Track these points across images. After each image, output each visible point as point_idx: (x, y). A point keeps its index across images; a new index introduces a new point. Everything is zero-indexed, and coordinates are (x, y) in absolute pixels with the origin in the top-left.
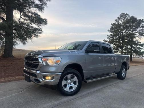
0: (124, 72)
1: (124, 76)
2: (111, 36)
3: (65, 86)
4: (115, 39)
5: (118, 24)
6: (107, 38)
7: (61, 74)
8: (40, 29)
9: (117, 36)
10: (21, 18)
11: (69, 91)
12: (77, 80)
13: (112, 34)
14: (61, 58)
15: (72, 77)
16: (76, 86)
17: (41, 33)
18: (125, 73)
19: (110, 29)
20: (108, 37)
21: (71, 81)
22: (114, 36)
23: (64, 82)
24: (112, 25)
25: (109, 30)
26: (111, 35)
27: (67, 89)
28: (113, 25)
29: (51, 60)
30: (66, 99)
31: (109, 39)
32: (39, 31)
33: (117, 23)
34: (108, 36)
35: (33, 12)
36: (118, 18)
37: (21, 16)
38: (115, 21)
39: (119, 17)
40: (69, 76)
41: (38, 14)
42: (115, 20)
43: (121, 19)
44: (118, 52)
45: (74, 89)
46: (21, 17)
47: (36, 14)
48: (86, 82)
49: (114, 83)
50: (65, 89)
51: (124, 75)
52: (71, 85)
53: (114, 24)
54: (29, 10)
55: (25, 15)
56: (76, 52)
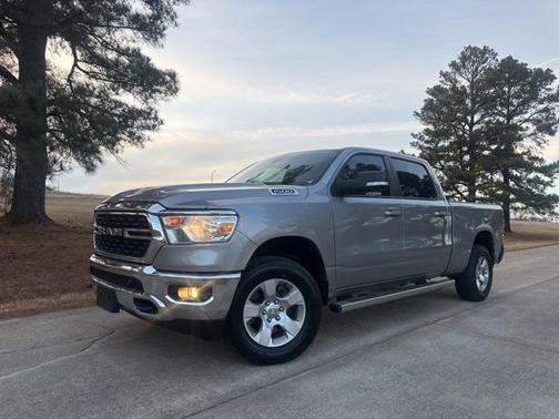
0: (484, 273)
1: (484, 287)
2: (426, 138)
3: (256, 324)
4: (444, 149)
5: (454, 88)
6: (413, 144)
7: (238, 275)
9: (452, 135)
10: (76, 70)
11: (271, 345)
12: (303, 303)
13: (431, 127)
14: (237, 215)
15: (282, 291)
16: (299, 324)
17: (154, 126)
18: (487, 276)
19: (424, 109)
20: (416, 140)
21: (278, 306)
22: (436, 135)
23: (250, 310)
24: (430, 92)
25: (417, 114)
26: (427, 132)
27: (263, 338)
28: (432, 95)
29: (199, 222)
30: (258, 375)
31: (421, 147)
32: (145, 119)
33: (448, 86)
34: (414, 136)
35: (124, 45)
36: (453, 64)
37: (76, 60)
38: (443, 79)
39: (458, 61)
40: (270, 286)
42: (441, 73)
43: (462, 70)
44: (453, 196)
45: (291, 338)
46: (75, 65)
47: (136, 54)
48: (336, 309)
49: (444, 314)
50: (257, 338)
51: (481, 283)
52: (278, 323)
53: (436, 91)
55: (94, 59)
56: (296, 193)
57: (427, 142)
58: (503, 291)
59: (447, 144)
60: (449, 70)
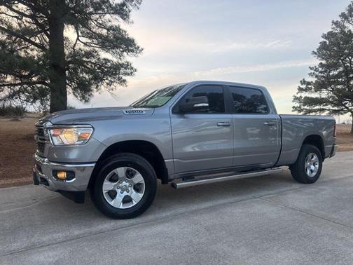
0: (314, 165)
1: (314, 174)
2: (320, 69)
3: (113, 194)
4: (334, 76)
5: (342, 32)
6: (310, 74)
7: (93, 165)
8: (128, 65)
9: (340, 66)
10: (78, 42)
11: (121, 207)
12: (143, 182)
13: (324, 62)
14: (93, 127)
15: (130, 175)
16: (141, 195)
17: (131, 73)
18: (317, 166)
19: (319, 49)
20: (313, 72)
21: (128, 184)
22: (328, 67)
23: (107, 186)
24: (324, 36)
25: (315, 53)
26: (321, 65)
27: (117, 203)
28: (326, 38)
29: (71, 133)
31: (317, 76)
32: (126, 69)
33: (338, 31)
34: (311, 68)
35: (109, 24)
36: (343, 15)
37: (78, 36)
38: (334, 26)
39: (346, 12)
40: (121, 171)
41: (121, 27)
42: (333, 22)
43: (350, 18)
44: (342, 110)
45: (135, 203)
46: (78, 39)
48: (174, 186)
49: (271, 192)
50: (112, 203)
51: (312, 171)
52: (128, 194)
53: (330, 35)
54: (101, 22)
56: (144, 113)
57: (321, 72)
58: (336, 177)
59: (336, 73)
60: (339, 19)
